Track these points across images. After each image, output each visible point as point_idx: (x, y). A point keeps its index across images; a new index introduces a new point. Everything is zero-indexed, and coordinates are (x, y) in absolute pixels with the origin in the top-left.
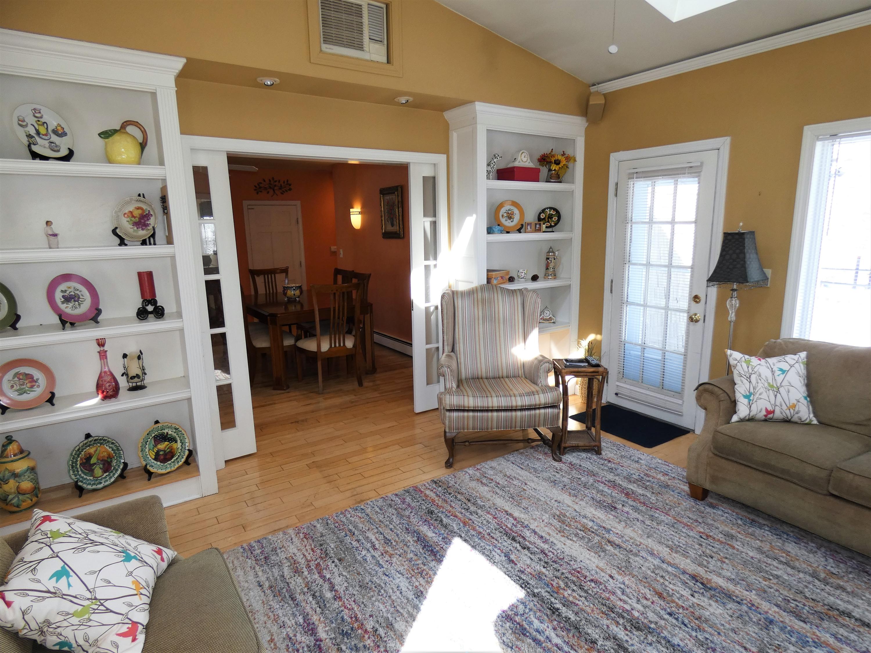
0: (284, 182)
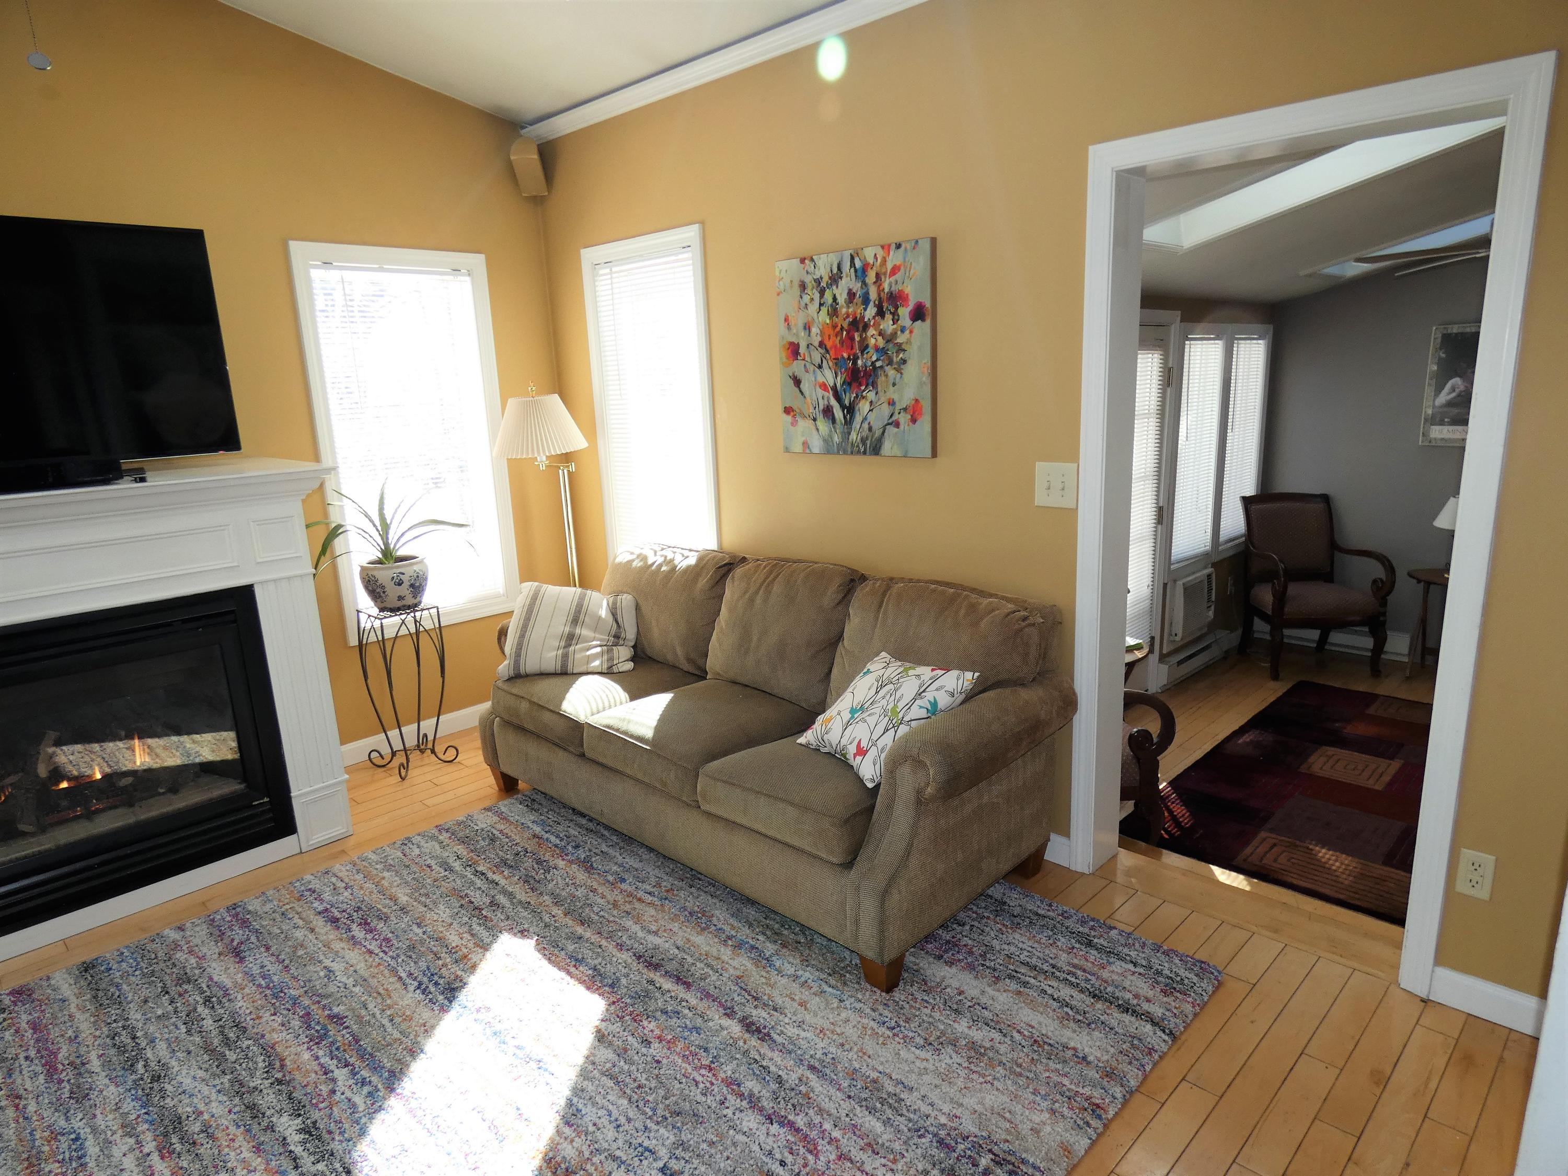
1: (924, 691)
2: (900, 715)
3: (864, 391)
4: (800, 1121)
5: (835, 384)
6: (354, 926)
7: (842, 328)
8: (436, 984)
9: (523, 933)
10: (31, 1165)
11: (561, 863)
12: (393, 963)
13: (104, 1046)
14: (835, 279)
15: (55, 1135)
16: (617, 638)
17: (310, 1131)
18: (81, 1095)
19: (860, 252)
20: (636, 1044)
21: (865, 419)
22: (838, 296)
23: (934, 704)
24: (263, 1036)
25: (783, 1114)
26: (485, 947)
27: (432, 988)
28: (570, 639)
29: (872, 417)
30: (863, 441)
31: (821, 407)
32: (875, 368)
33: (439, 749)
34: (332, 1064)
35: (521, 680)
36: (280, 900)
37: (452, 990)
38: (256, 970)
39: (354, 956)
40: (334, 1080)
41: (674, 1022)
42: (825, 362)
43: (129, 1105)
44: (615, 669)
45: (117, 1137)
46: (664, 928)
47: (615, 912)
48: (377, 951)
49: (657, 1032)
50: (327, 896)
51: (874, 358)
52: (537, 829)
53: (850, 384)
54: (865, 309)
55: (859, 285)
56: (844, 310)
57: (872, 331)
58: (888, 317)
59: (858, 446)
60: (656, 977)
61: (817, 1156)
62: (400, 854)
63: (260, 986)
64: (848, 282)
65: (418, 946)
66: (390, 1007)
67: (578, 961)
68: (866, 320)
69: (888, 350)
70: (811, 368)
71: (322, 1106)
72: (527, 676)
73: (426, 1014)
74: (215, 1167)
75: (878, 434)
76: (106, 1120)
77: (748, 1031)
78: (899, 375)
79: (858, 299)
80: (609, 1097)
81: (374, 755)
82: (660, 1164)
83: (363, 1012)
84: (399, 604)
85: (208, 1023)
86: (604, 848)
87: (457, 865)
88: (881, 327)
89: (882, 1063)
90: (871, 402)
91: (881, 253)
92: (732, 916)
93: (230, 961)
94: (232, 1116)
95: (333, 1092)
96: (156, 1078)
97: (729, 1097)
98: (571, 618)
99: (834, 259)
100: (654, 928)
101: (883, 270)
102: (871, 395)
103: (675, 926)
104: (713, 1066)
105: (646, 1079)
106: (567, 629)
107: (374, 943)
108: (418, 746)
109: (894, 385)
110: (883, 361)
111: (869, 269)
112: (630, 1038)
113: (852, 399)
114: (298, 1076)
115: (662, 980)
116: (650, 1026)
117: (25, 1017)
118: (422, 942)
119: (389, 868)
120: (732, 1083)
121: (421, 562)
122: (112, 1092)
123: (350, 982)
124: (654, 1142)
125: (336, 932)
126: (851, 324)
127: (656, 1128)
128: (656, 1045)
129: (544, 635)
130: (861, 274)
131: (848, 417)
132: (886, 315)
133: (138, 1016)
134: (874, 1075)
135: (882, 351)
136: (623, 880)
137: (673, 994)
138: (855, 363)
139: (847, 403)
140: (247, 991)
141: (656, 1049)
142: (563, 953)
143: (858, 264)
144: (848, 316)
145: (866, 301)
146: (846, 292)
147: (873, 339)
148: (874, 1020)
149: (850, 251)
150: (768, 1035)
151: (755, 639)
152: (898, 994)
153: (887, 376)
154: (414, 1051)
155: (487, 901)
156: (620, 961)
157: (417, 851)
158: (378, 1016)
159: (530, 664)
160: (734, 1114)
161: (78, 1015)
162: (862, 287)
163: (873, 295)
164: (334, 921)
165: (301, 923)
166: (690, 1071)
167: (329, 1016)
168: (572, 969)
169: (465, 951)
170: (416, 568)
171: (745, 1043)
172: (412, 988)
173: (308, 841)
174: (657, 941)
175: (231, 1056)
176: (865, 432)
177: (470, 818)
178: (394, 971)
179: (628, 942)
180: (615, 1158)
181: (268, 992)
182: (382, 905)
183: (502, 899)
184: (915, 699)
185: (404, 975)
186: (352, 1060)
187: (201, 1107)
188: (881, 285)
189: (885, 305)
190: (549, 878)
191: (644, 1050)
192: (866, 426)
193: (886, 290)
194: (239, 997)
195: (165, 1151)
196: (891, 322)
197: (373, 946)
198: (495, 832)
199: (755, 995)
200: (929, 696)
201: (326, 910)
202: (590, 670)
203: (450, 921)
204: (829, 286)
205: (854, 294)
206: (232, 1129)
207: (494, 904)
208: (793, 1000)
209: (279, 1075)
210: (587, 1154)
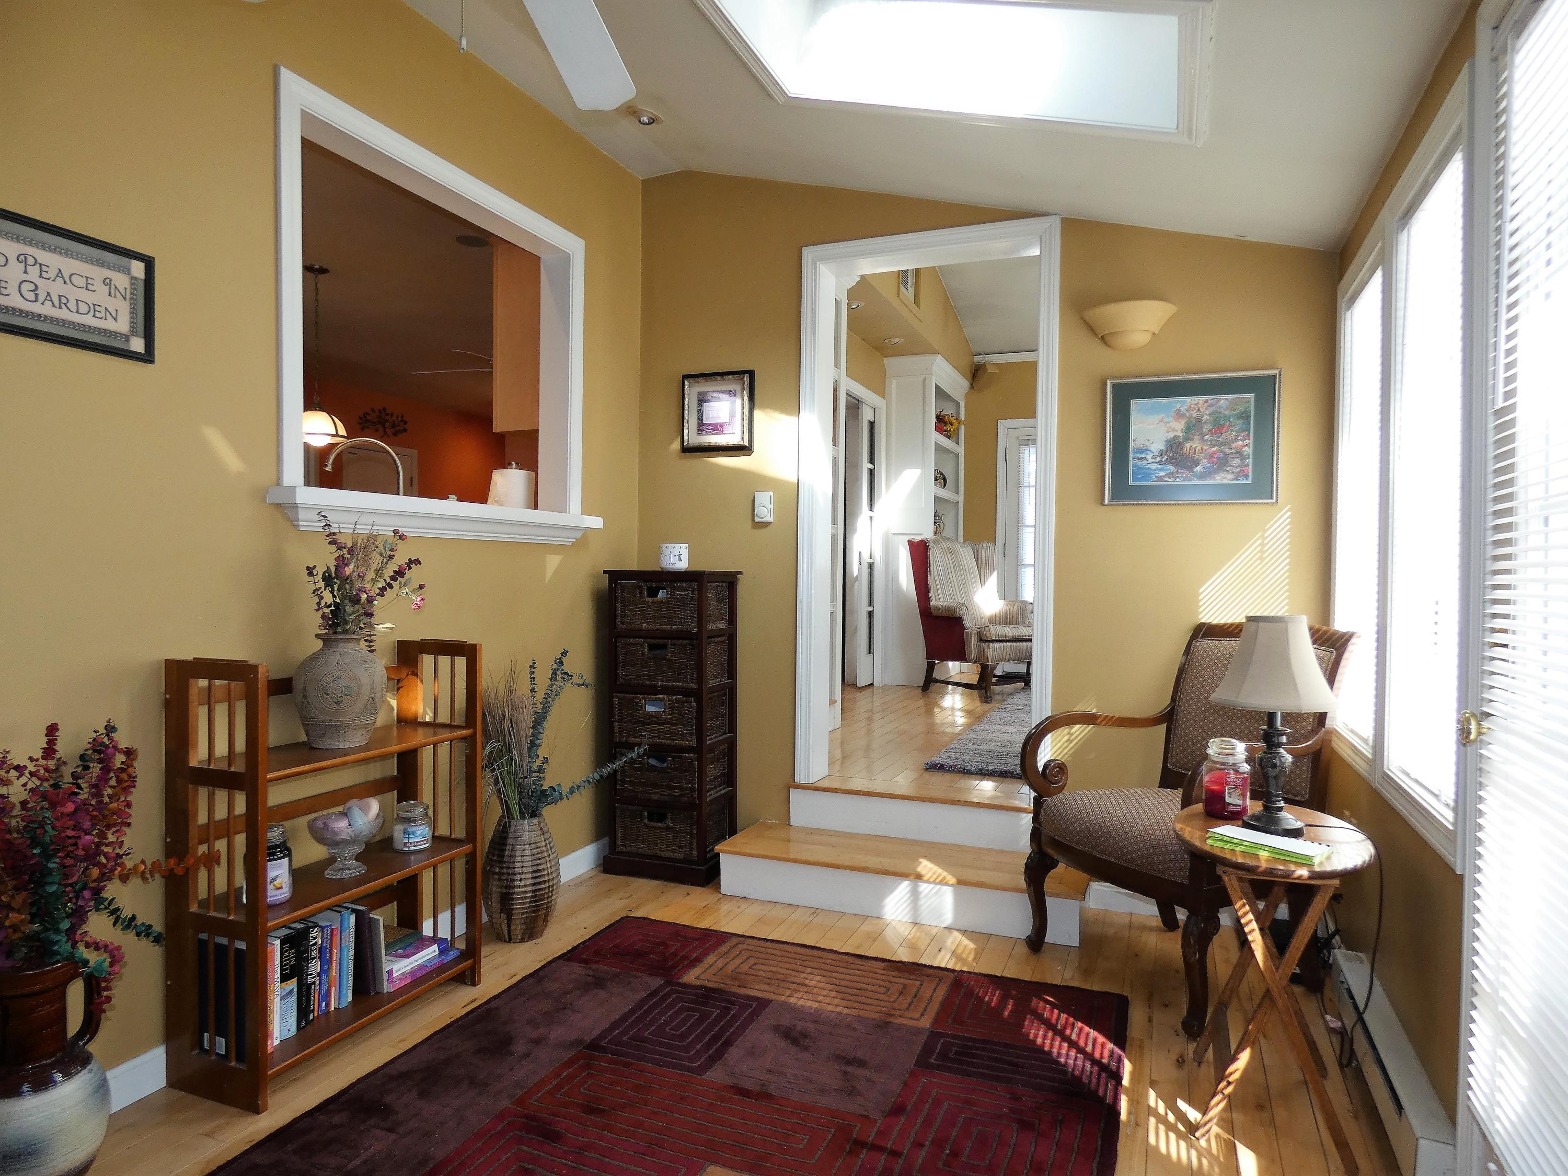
0: (397, 417)
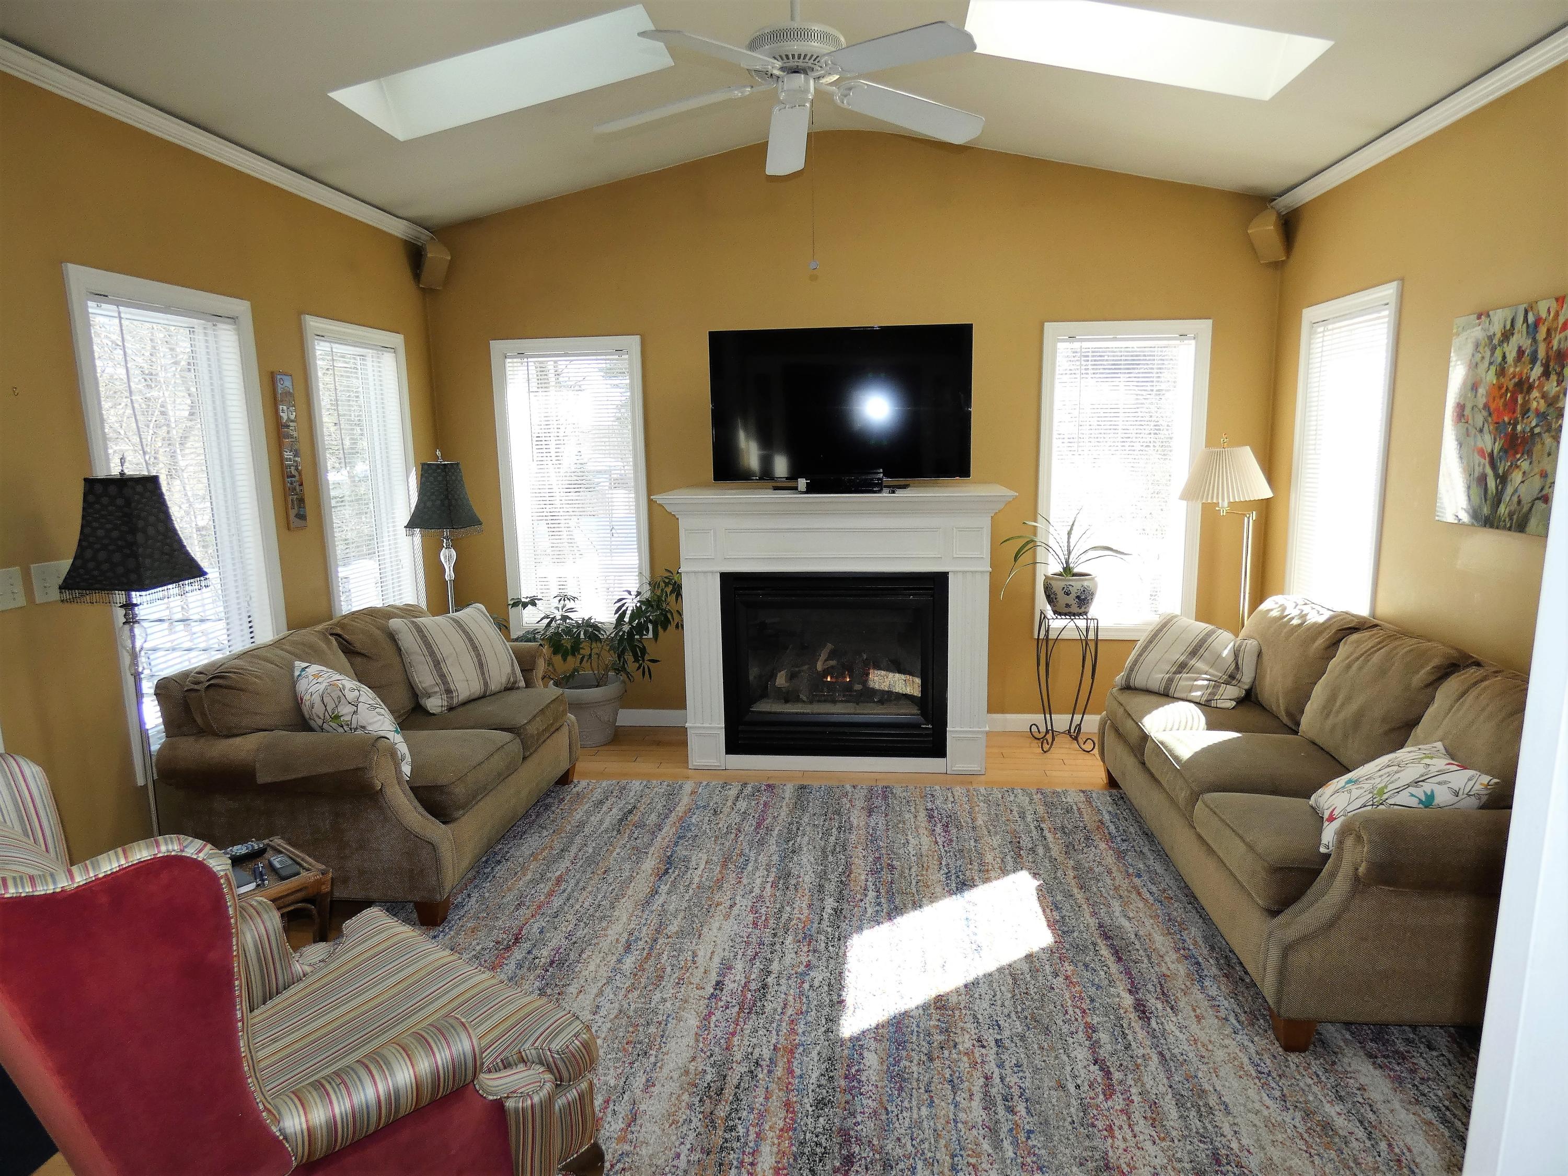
1: (1423, 781)
2: (1385, 797)
3: (1519, 460)
4: (1117, 1075)
5: (1492, 451)
6: (939, 825)
7: (1507, 389)
8: (958, 877)
9: (1035, 875)
10: (725, 861)
11: (1103, 846)
12: (943, 854)
13: (784, 827)
14: (1507, 336)
15: (741, 854)
16: (1232, 678)
17: (837, 912)
18: (762, 843)
19: (1534, 305)
20: (1048, 972)
21: (1516, 491)
22: (1507, 354)
23: (1431, 797)
24: (851, 857)
25: (1108, 1064)
26: (1004, 872)
27: (953, 877)
28: (1182, 667)
29: (1523, 490)
30: (1511, 515)
31: (1476, 475)
32: (1533, 434)
33: (1081, 739)
34: (871, 886)
35: (1130, 691)
36: (912, 794)
37: (963, 885)
38: (872, 824)
39: (926, 841)
40: (866, 895)
41: (1087, 974)
42: (1486, 425)
43: (775, 858)
44: (1213, 704)
45: (762, 868)
46: (1139, 918)
47: (1111, 893)
48: (940, 843)
49: (1069, 973)
50: (938, 802)
51: (1534, 424)
52: (1107, 817)
53: (1506, 452)
54: (1532, 369)
55: (1529, 341)
56: (1512, 370)
57: (1535, 394)
58: (1554, 377)
59: (1504, 521)
60: (1102, 945)
61: (1106, 1100)
62: (1000, 796)
63: (868, 833)
64: (1520, 339)
65: (965, 851)
66: (922, 875)
67: (1056, 907)
68: (1531, 380)
69: (1548, 415)
70: (1473, 431)
71: (851, 904)
72: (1136, 689)
73: (938, 889)
74: (788, 903)
75: (1525, 509)
76: (763, 859)
77: (1135, 1008)
78: (1555, 444)
79: (1526, 358)
80: (1002, 988)
81: (1034, 729)
82: (999, 1037)
83: (907, 871)
84: (1067, 610)
85: (832, 839)
86: (1145, 850)
87: (1029, 818)
88: (1545, 389)
89: (1224, 1086)
90: (1524, 473)
91: (1554, 305)
92: (1203, 937)
93: (865, 813)
94: (811, 886)
95: (862, 900)
96: (794, 852)
97: (1080, 1033)
98: (1190, 649)
99: (1507, 314)
100: (1131, 915)
101: (1555, 326)
102: (1525, 465)
103: (1149, 922)
104: (1087, 1011)
105: (1035, 992)
106: (1182, 658)
107: (943, 839)
108: (1069, 731)
109: (1549, 454)
110: (1542, 426)
111: (1541, 325)
112: (1047, 967)
113: (1506, 467)
114: (852, 884)
115: (1103, 947)
116: (1068, 968)
117: (764, 798)
118: (970, 851)
119: (987, 801)
120: (1091, 1029)
121: (1093, 579)
122: (774, 848)
123: (913, 853)
124: (1007, 1025)
125: (927, 824)
126: (1516, 385)
127: (1015, 1019)
128: (1061, 979)
129: (1158, 658)
130: (1532, 329)
131: (1500, 487)
132: (1552, 376)
133: (807, 820)
134: (1206, 1086)
135: (1542, 416)
136: (1139, 876)
137: (1103, 959)
138: (1514, 428)
139: (1501, 472)
140: (861, 832)
141: (1059, 982)
142: (1051, 899)
143: (1531, 319)
144: (1514, 377)
145: (1534, 360)
146: (1516, 349)
147: (1536, 402)
148: (1250, 1059)
149: (1525, 305)
150: (1149, 1019)
151: (1338, 704)
152: (1293, 1058)
153: (1543, 444)
154: (917, 905)
155: (1030, 846)
156: (1085, 922)
157: (1012, 798)
158: (912, 877)
159: (1139, 680)
160: (1074, 1043)
161: (784, 808)
162: (1531, 345)
163: (1541, 354)
164: (931, 817)
165: (913, 810)
166: (1068, 1004)
167: (889, 865)
168: (1048, 911)
169: (990, 867)
170: (1086, 584)
171: (1125, 1013)
172: (942, 872)
173: (952, 767)
174: (1126, 923)
175: (830, 858)
176: (1514, 506)
177: (1065, 792)
178: (941, 858)
179: (1102, 914)
180: (975, 1017)
181: (870, 838)
182: (964, 818)
183: (1040, 851)
184: (1409, 785)
185: (944, 863)
186: (881, 891)
187: (802, 875)
188: (1550, 342)
189: (1552, 364)
190: (1085, 851)
191: (1050, 978)
192: (1515, 499)
193: (1555, 348)
194: (855, 833)
195: (774, 885)
196: (1555, 384)
197: (940, 841)
198: (1075, 807)
199: (1166, 991)
200: (1427, 787)
201: (932, 809)
202: (1189, 699)
203: (996, 846)
204: (1501, 343)
205: (1524, 352)
206: (807, 891)
207: (1033, 850)
208: (1194, 1010)
209: (844, 879)
210: (962, 1006)
